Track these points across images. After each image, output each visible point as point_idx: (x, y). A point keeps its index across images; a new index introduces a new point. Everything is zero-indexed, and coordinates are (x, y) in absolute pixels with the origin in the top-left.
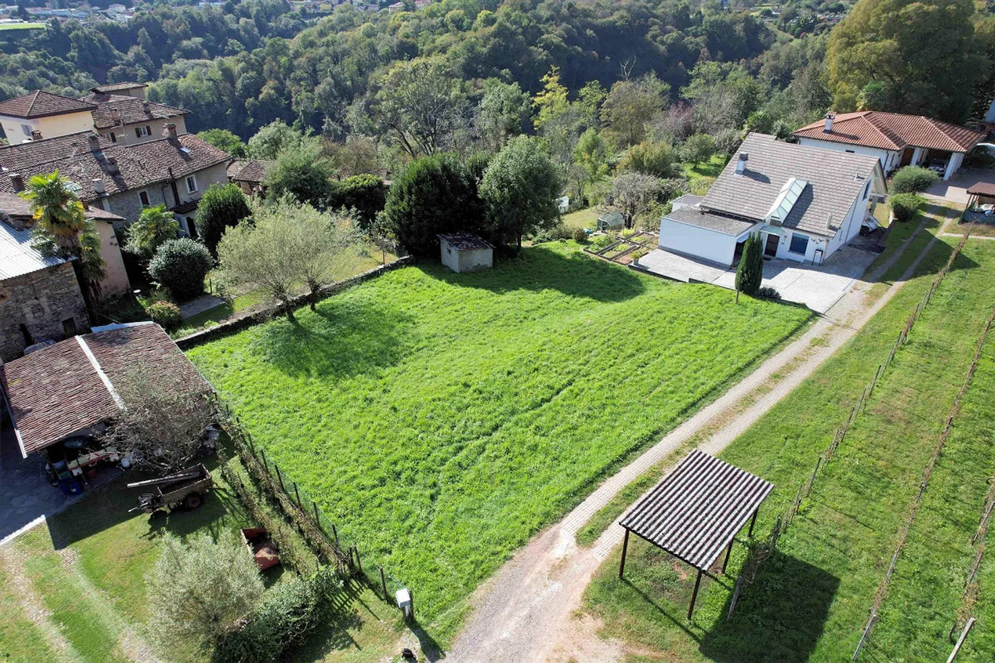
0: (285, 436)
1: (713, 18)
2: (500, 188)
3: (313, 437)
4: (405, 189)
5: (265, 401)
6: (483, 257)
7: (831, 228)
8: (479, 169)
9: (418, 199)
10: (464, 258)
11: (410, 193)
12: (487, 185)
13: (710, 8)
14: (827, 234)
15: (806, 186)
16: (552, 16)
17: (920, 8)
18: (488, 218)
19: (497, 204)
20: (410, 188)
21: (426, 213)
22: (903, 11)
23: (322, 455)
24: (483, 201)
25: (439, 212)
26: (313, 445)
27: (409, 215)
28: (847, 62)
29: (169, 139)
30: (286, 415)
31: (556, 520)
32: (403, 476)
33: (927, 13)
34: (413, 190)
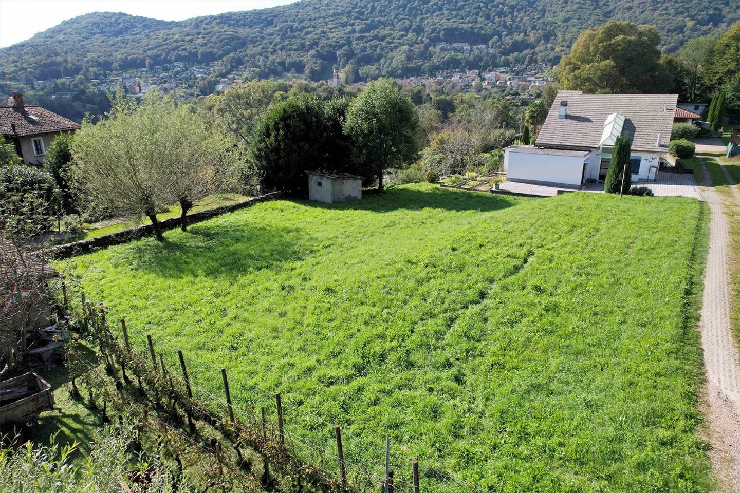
0: (177, 335)
1: (438, 98)
3: (221, 331)
4: (271, 126)
5: (140, 303)
6: (353, 187)
7: (661, 146)
8: (342, 111)
9: (286, 135)
10: (336, 187)
11: (277, 129)
12: (349, 123)
13: (435, 92)
14: (660, 150)
15: (625, 120)
18: (355, 150)
20: (276, 124)
21: (295, 147)
22: (613, 41)
23: (243, 349)
24: (349, 137)
25: (307, 147)
26: (226, 339)
27: (276, 150)
29: (14, 107)
30: (173, 313)
34: (280, 126)
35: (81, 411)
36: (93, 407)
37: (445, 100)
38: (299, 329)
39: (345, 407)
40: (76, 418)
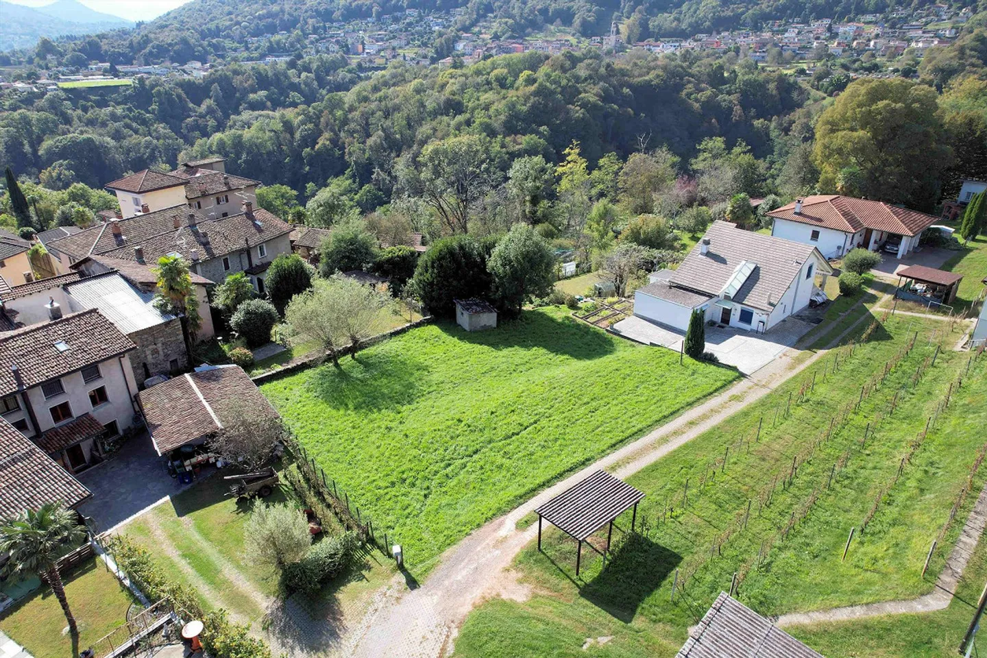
0: (329, 451)
1: (746, 77)
2: (503, 265)
3: (348, 452)
4: (429, 264)
5: (315, 426)
6: (489, 319)
7: (771, 304)
8: (488, 248)
9: (439, 272)
10: (473, 320)
11: (433, 267)
12: (493, 262)
13: (743, 68)
14: (766, 309)
15: (755, 268)
16: (590, 75)
17: (888, 105)
18: (493, 289)
19: (501, 278)
20: (433, 263)
21: (445, 283)
22: (874, 107)
23: (353, 465)
24: (491, 274)
25: (455, 283)
26: (348, 458)
27: (431, 284)
28: (828, 147)
29: (246, 213)
30: (330, 437)
31: (505, 513)
32: (408, 481)
33: (894, 111)
34: (435, 265)
35: (287, 483)
36: (291, 483)
37: (755, 81)
38: (381, 458)
39: (377, 500)
40: (286, 486)
